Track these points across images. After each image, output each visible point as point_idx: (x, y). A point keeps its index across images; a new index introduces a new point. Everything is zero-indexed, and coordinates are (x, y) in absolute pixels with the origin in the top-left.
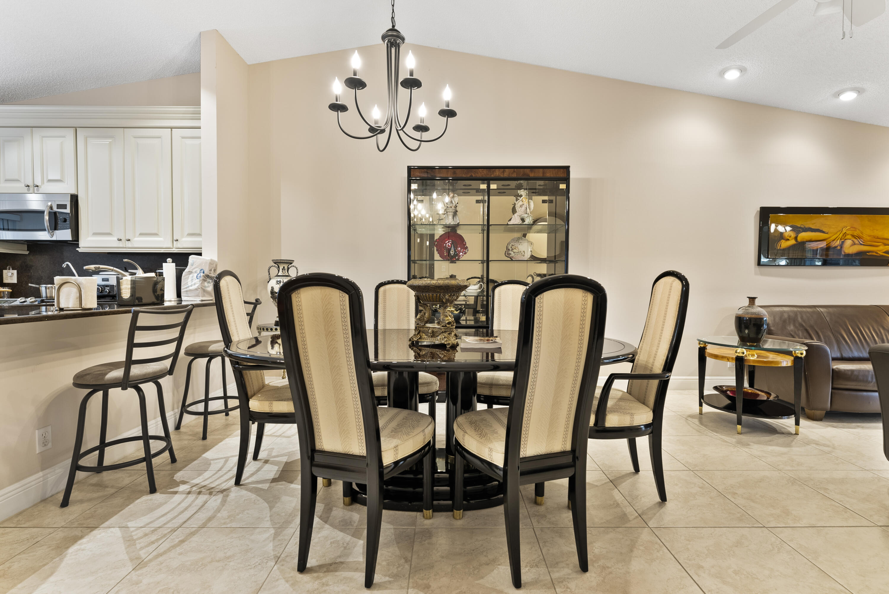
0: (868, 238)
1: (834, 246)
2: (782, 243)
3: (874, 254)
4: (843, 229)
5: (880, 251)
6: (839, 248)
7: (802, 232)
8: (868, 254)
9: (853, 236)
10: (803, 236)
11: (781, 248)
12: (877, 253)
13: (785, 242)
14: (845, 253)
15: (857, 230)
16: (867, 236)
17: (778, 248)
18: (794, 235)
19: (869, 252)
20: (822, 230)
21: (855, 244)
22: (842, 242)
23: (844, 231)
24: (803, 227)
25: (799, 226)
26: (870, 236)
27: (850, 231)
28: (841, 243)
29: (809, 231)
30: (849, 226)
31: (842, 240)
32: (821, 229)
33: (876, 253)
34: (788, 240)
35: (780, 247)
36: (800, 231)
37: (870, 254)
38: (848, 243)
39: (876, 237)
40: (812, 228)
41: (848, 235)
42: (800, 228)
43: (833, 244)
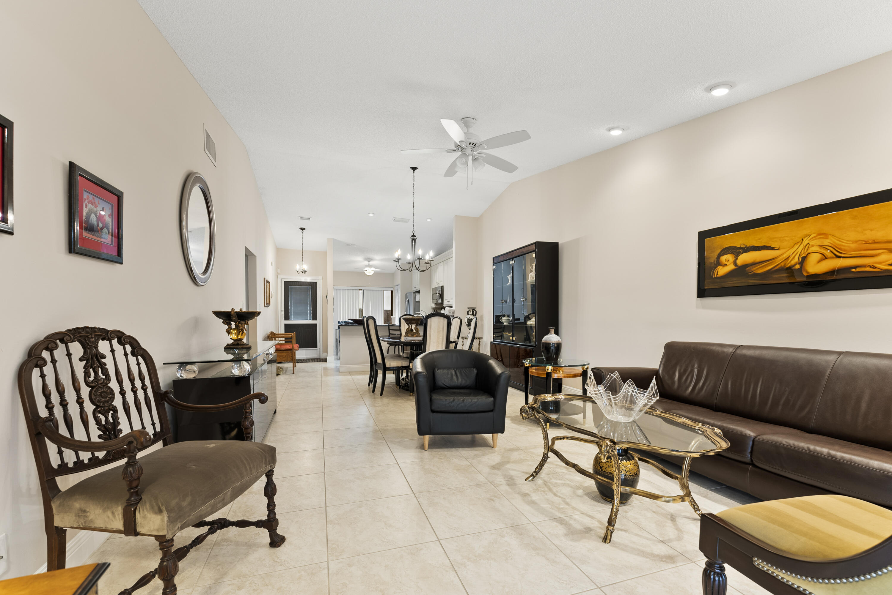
0: (853, 246)
1: (789, 265)
2: (719, 270)
3: (868, 269)
4: (804, 240)
5: (880, 263)
6: (798, 267)
7: (742, 253)
8: (854, 270)
9: (821, 246)
10: (745, 258)
11: (718, 276)
12: (874, 267)
13: (722, 268)
14: (808, 272)
15: (830, 237)
16: (851, 242)
17: (715, 277)
18: (733, 258)
19: (855, 267)
20: (770, 247)
21: (826, 258)
22: (802, 258)
23: (806, 241)
24: (743, 246)
25: (739, 247)
26: (857, 242)
27: (816, 240)
28: (800, 259)
29: (752, 250)
30: (814, 233)
31: (803, 256)
32: (768, 245)
33: (871, 267)
34: (726, 265)
35: (717, 274)
36: (740, 252)
37: (858, 270)
38: (814, 258)
39: (870, 241)
40: (756, 246)
41: (813, 246)
42: (740, 248)
43: (789, 261)
